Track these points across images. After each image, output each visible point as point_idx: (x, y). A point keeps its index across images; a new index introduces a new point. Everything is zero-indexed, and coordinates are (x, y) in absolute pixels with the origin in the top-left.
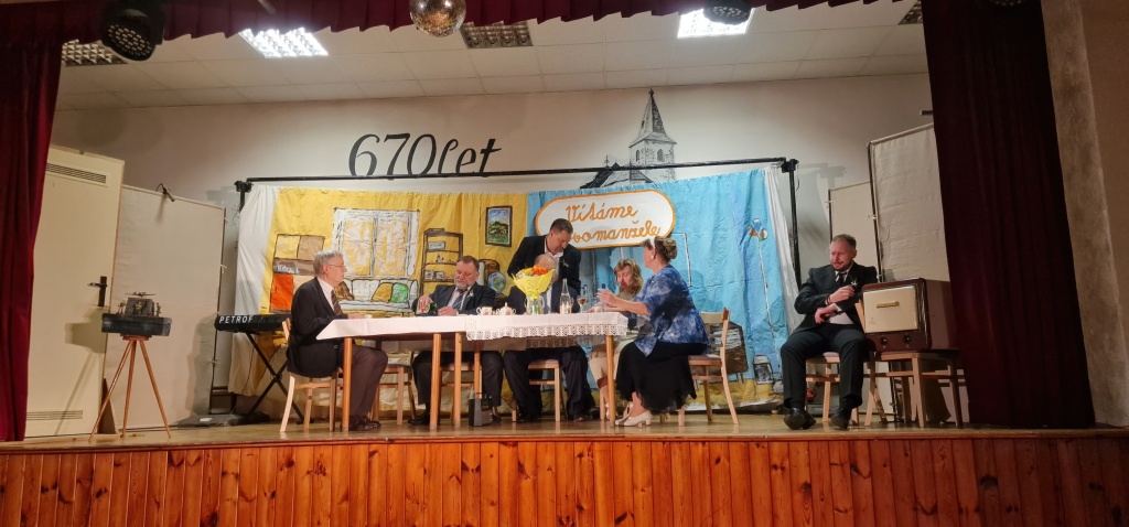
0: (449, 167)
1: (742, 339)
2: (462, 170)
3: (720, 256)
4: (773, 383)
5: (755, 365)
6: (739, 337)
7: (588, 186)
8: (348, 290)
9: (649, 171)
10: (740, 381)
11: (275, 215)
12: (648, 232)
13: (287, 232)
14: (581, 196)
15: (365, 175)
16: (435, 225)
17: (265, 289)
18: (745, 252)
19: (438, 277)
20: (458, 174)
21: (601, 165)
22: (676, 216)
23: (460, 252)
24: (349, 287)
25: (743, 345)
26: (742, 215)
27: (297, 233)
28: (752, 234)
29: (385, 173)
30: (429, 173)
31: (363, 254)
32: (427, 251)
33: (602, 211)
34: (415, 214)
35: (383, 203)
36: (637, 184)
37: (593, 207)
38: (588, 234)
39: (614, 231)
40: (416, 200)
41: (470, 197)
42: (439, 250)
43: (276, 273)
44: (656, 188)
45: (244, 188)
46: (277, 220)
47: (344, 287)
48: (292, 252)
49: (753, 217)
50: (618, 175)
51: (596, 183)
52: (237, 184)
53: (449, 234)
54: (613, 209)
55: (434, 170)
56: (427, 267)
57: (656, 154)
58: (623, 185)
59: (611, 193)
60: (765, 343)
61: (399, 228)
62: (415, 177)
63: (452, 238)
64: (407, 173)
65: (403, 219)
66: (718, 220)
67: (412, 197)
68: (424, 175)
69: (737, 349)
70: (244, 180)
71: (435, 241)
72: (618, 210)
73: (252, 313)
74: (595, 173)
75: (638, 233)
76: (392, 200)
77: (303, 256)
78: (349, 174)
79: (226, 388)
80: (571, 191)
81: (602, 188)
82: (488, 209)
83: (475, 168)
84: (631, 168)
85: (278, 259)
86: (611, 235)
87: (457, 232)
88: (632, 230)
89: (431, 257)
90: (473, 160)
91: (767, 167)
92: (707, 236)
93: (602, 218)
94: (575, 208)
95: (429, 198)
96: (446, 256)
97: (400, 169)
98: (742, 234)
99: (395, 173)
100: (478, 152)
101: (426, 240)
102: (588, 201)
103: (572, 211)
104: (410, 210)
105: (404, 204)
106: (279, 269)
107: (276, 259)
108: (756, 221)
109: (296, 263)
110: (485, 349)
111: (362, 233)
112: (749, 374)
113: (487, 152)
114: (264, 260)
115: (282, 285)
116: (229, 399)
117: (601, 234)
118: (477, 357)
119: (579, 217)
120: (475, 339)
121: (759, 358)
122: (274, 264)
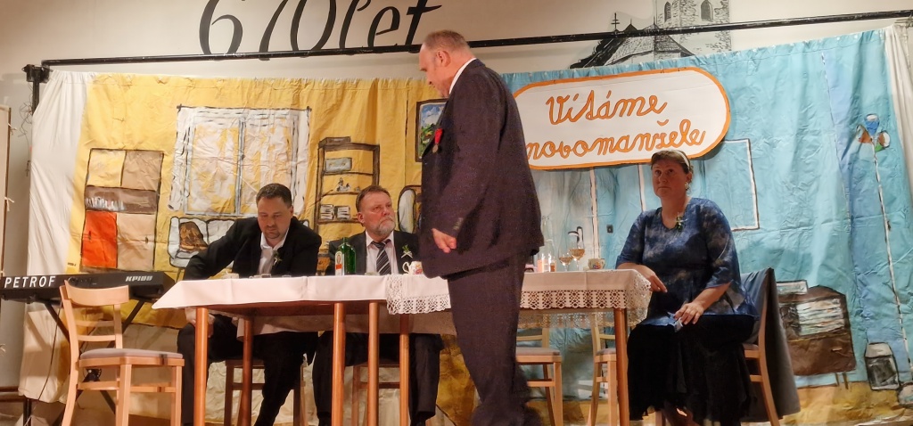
0: (357, 38)
1: (846, 315)
2: (378, 42)
3: (807, 178)
4: (900, 389)
5: (867, 360)
6: (840, 312)
7: (584, 63)
8: (201, 236)
9: (687, 36)
10: (843, 386)
11: (86, 118)
12: (684, 140)
13: (106, 144)
14: (572, 79)
15: (224, 51)
16: (336, 130)
17: (73, 234)
18: (851, 171)
19: (340, 215)
20: (371, 49)
21: (605, 27)
22: (732, 112)
23: (375, 174)
24: (203, 231)
25: (848, 325)
26: (843, 107)
27: (120, 146)
28: (863, 140)
29: (256, 49)
30: (324, 47)
31: (223, 179)
32: (324, 173)
33: (607, 105)
34: (304, 115)
35: (253, 98)
36: (667, 59)
37: (591, 98)
38: (584, 144)
39: (627, 138)
40: (305, 92)
41: (391, 86)
42: (342, 172)
43: (90, 211)
44: (698, 66)
45: (38, 75)
46: (89, 126)
47: (195, 233)
48: (113, 176)
49: (865, 112)
50: (634, 42)
51: (598, 59)
52: (28, 69)
53: (358, 146)
54: (625, 102)
55: (333, 43)
56: (325, 200)
57: (699, 10)
58: (642, 61)
59: (622, 74)
60: (885, 322)
61: (279, 136)
62: (303, 54)
63: (362, 151)
64: (290, 48)
65: (286, 123)
66: (804, 118)
67: (298, 86)
68: (318, 51)
69: (837, 332)
70: (38, 64)
71: (336, 158)
72: (634, 102)
73: (54, 271)
74: (596, 43)
75: (667, 141)
76: (268, 90)
77: (130, 182)
78: (200, 52)
79: (15, 389)
80: (555, 73)
81: (608, 67)
82: (419, 104)
83: (399, 37)
84: (656, 32)
85: (91, 186)
86: (622, 145)
87: (370, 142)
88: (656, 136)
89: (330, 183)
90: (395, 25)
91: (889, 26)
92: (786, 144)
93: (606, 116)
94: (561, 100)
95: (326, 88)
96: (353, 182)
97: (280, 42)
98: (846, 140)
99: (272, 48)
100: (403, 11)
101: (321, 156)
102: (583, 89)
103: (557, 106)
104: (295, 107)
105: (286, 99)
106: (95, 205)
107: (89, 187)
108: (870, 118)
109: (120, 194)
110: (416, 330)
111: (221, 146)
112: (857, 374)
113: (417, 12)
114: (71, 189)
115: (99, 228)
116: (20, 406)
117: (605, 143)
118: (404, 341)
119: (568, 115)
120: (401, 311)
121: (876, 347)
122: (86, 195)
